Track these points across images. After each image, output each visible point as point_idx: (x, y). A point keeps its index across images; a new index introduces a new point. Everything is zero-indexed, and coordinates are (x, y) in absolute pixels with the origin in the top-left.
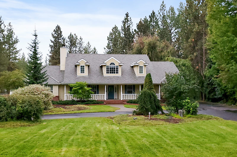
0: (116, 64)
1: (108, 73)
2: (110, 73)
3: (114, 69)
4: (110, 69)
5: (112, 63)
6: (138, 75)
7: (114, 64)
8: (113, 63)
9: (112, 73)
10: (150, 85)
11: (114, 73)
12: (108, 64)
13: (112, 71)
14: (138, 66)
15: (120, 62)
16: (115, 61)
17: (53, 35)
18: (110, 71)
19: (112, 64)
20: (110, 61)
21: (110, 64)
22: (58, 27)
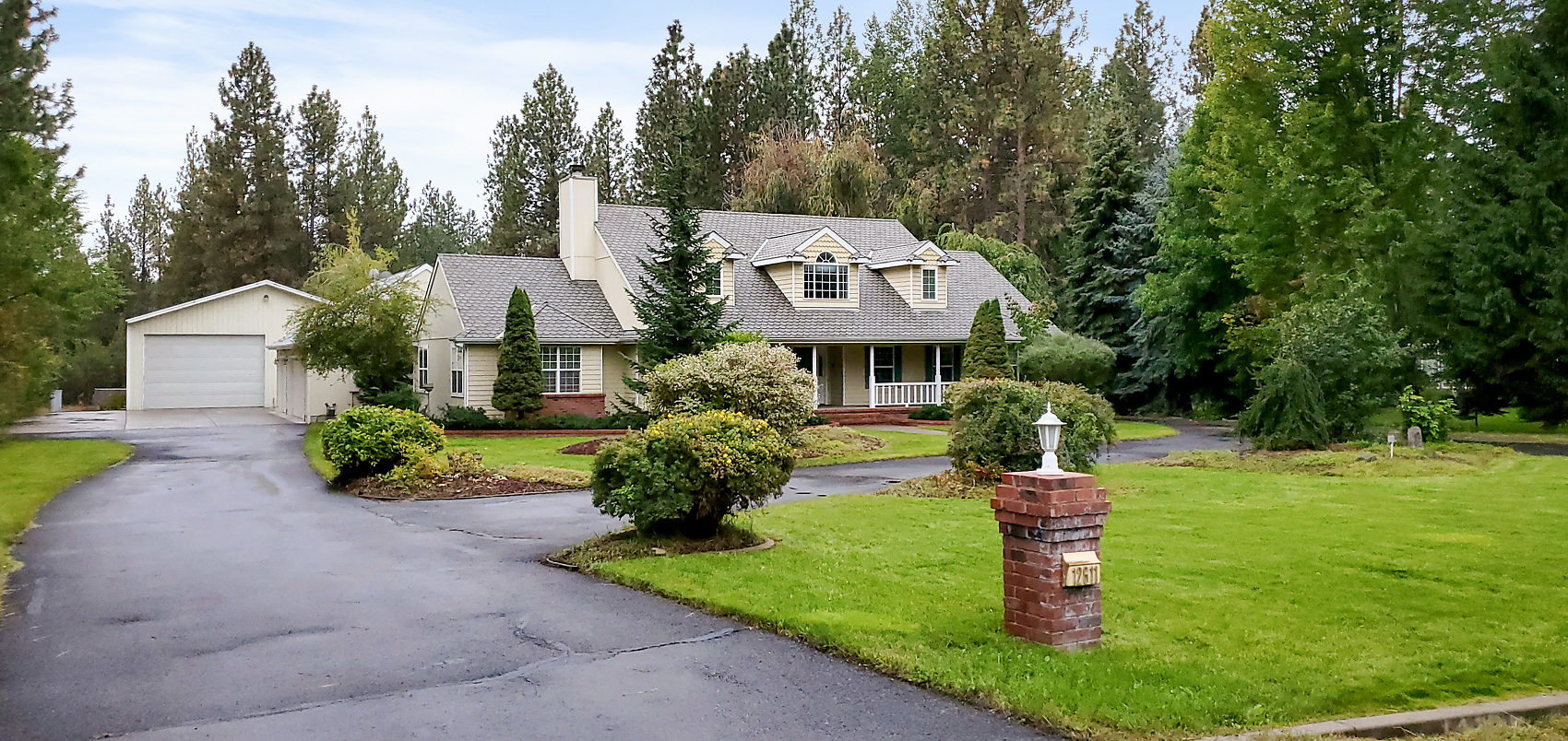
0: (841, 260)
1: (812, 296)
2: (819, 295)
3: (834, 278)
4: (818, 278)
5: (823, 255)
6: (919, 306)
7: (833, 260)
8: (829, 256)
9: (826, 295)
10: (999, 347)
11: (834, 296)
12: (812, 261)
13: (826, 286)
14: (916, 267)
15: (853, 251)
16: (835, 244)
17: (224, 92)
18: (818, 286)
19: (825, 257)
20: (817, 244)
21: (819, 260)
22: (251, 53)
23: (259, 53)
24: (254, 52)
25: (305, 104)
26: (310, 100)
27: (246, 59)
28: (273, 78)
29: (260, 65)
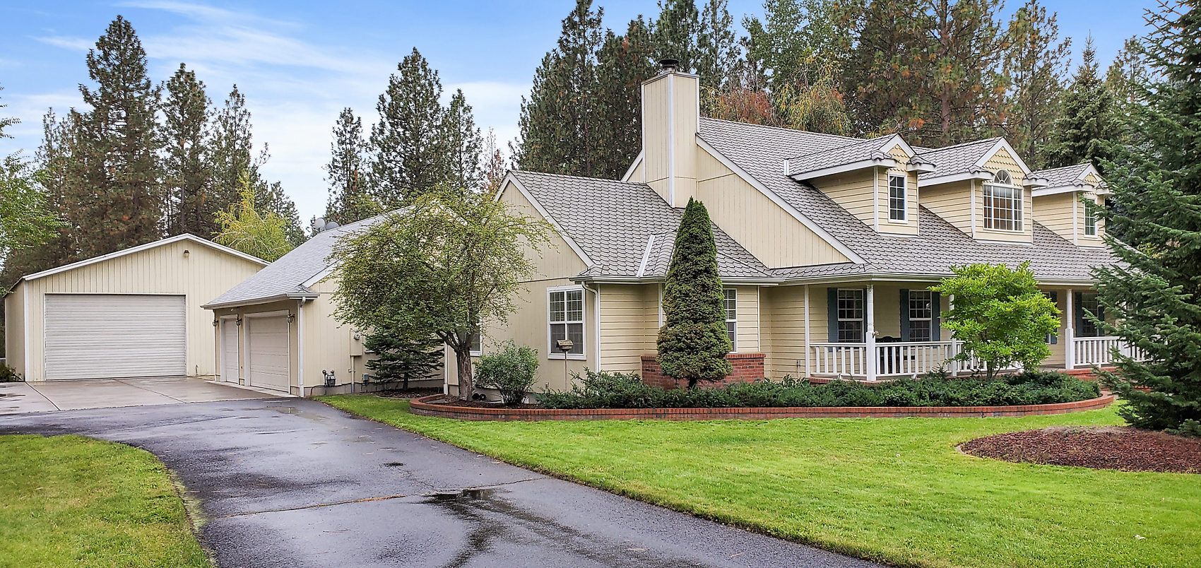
0: (1016, 181)
1: (990, 225)
2: (996, 225)
3: (1009, 204)
4: (996, 202)
5: (999, 175)
6: (1082, 243)
7: (1008, 181)
8: (1006, 174)
9: (1002, 226)
11: (1010, 226)
13: (1003, 214)
15: (1027, 171)
16: (1011, 161)
18: (996, 214)
20: (995, 160)
21: (996, 179)
22: (120, 26)
23: (128, 26)
24: (123, 25)
25: (173, 80)
26: (179, 77)
27: (115, 32)
28: (143, 52)
29: (129, 38)
